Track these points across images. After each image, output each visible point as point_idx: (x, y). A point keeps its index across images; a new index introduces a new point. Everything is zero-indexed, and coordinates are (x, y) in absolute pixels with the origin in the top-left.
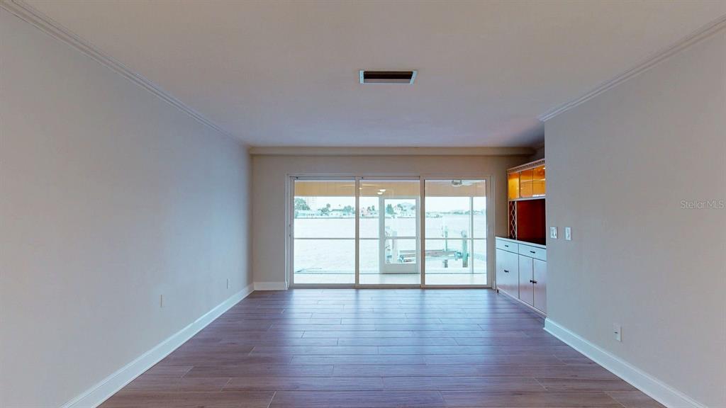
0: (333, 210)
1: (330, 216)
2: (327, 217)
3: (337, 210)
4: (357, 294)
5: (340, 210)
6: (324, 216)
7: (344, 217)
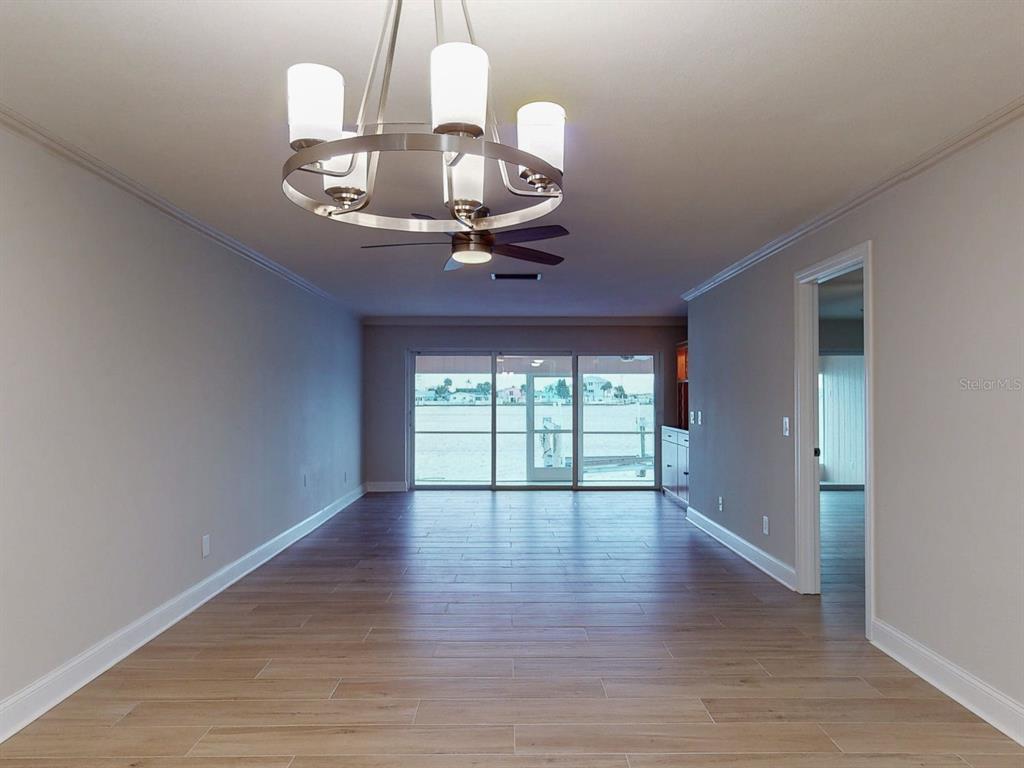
0: (458, 391)
1: (452, 401)
2: (446, 402)
3: (464, 391)
4: (494, 496)
5: (470, 391)
6: (440, 402)
7: (478, 402)
